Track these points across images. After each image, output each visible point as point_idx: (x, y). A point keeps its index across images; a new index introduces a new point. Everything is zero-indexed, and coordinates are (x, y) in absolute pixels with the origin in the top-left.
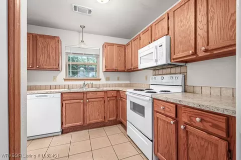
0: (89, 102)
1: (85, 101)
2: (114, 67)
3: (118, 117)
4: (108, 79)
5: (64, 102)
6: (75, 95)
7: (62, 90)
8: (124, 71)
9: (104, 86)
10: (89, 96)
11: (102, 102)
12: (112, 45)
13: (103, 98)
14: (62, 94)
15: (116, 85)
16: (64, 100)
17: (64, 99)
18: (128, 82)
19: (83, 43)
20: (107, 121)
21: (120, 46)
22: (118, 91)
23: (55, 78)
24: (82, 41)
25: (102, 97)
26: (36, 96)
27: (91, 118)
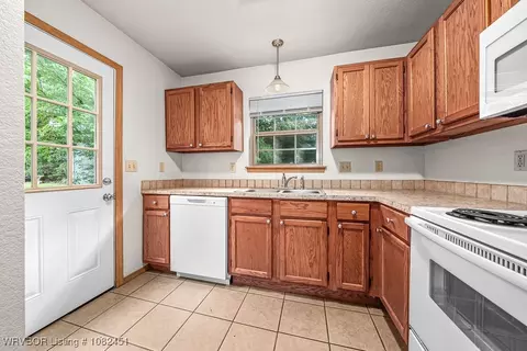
0: (285, 225)
1: (276, 223)
2: (364, 132)
3: (374, 288)
4: (345, 167)
5: (234, 218)
6: (255, 205)
7: (231, 192)
8: (398, 143)
9: (332, 185)
10: (285, 210)
11: (322, 232)
12: (358, 68)
13: (325, 220)
14: (229, 199)
15: (369, 186)
16: (234, 214)
17: (233, 210)
18: (418, 177)
19: (278, 81)
20: (335, 289)
21: (382, 66)
22: (375, 205)
23: (233, 165)
24: (278, 78)
25: (321, 216)
26: (189, 200)
27: (290, 269)
